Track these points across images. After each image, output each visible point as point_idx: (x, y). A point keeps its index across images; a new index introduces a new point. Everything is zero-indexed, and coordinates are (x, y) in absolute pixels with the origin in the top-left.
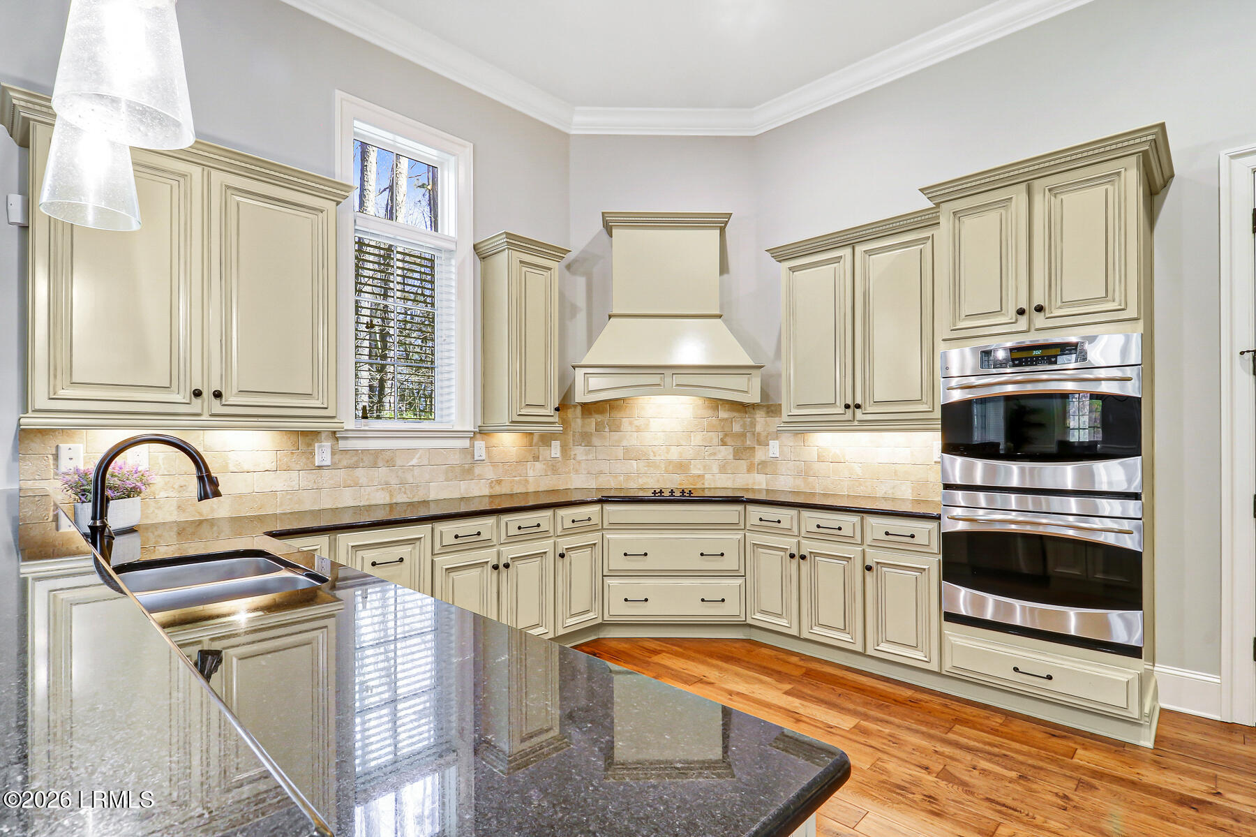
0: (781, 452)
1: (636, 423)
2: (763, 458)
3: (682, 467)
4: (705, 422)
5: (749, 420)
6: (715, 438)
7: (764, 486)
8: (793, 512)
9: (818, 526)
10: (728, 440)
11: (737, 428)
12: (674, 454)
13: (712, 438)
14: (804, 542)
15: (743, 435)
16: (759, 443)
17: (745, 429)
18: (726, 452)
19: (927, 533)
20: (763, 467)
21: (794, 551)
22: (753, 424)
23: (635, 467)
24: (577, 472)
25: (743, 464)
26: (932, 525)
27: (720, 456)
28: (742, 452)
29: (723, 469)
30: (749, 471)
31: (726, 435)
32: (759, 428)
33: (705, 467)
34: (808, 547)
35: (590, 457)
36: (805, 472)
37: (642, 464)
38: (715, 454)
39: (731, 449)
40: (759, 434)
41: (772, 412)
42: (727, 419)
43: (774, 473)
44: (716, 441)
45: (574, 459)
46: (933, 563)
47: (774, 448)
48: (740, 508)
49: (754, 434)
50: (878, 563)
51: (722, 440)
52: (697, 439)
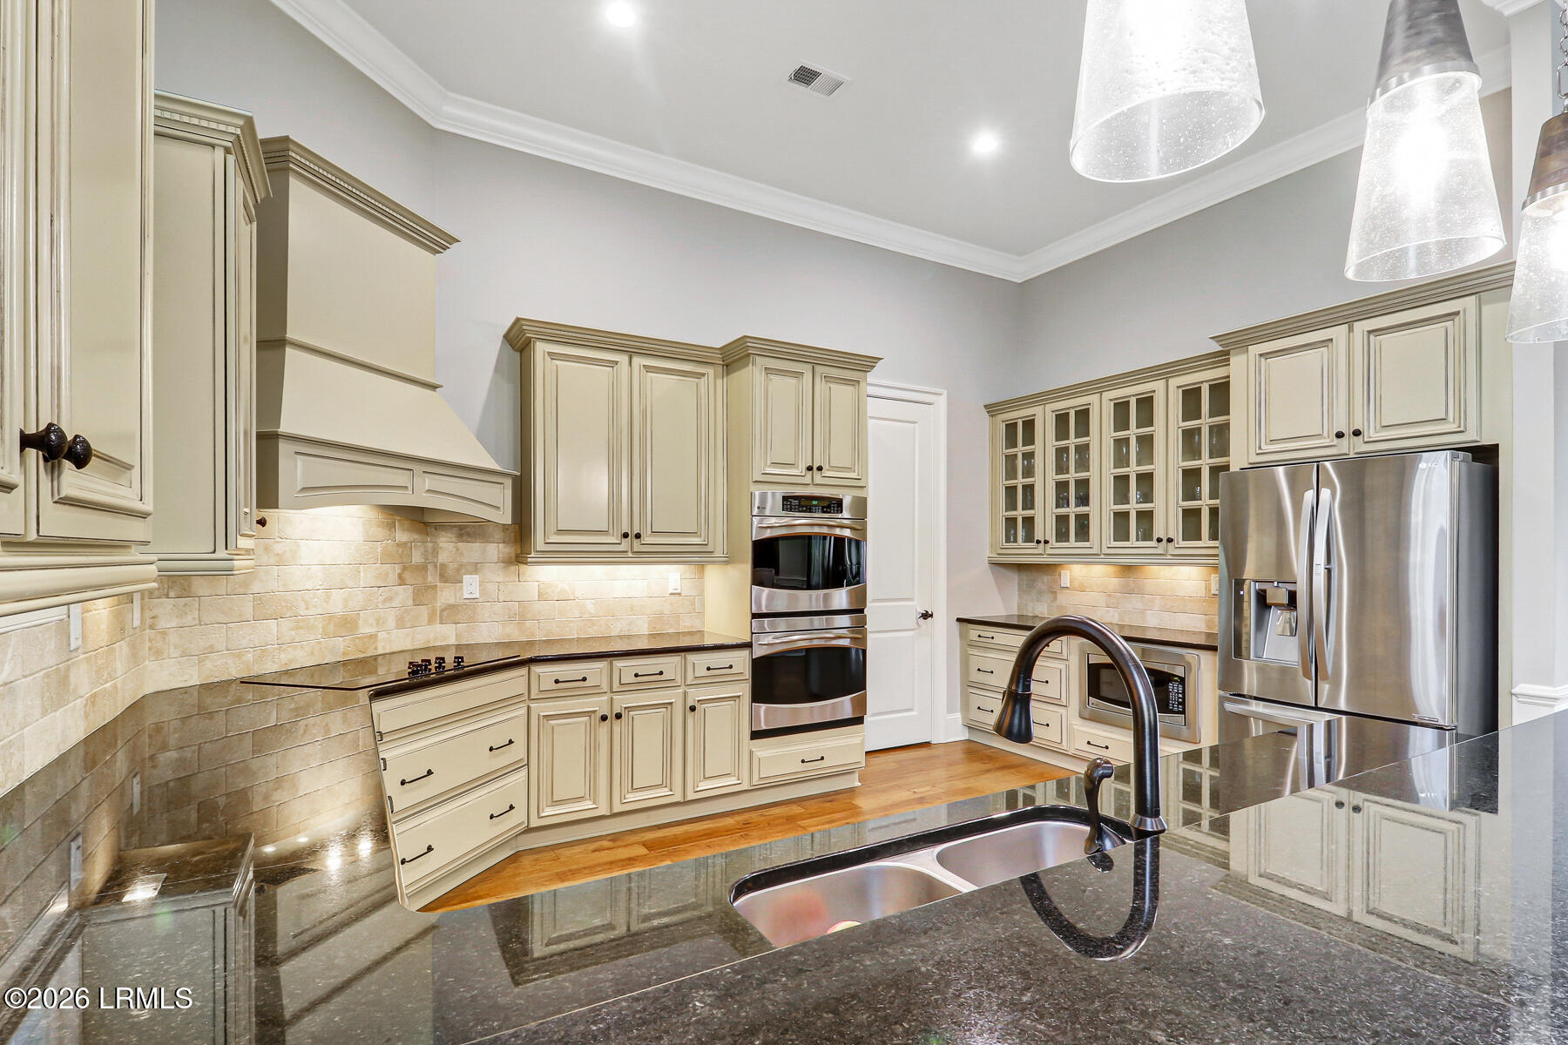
0: (483, 592)
1: (278, 548)
2: (452, 601)
3: (347, 623)
4: (379, 548)
5: (430, 545)
6: (393, 571)
7: (453, 641)
8: (601, 665)
9: (636, 675)
10: (407, 575)
11: (417, 558)
12: (337, 604)
13: (387, 574)
15: (422, 568)
16: (444, 578)
17: (426, 559)
18: (404, 594)
19: (741, 663)
20: (451, 613)
21: (606, 712)
22: (435, 552)
23: (275, 631)
24: (158, 654)
25: (424, 611)
26: (745, 653)
27: (396, 603)
28: (422, 594)
29: (400, 624)
30: (431, 621)
31: (404, 569)
32: (443, 557)
33: (378, 621)
35: (189, 619)
36: (521, 614)
37: (286, 624)
38: (390, 599)
39: (410, 589)
40: (443, 566)
41: (469, 535)
42: (405, 543)
43: (471, 620)
44: (393, 578)
45: (152, 627)
46: (744, 690)
47: (471, 586)
48: (523, 671)
49: (436, 566)
50: (699, 701)
51: (400, 576)
52: (368, 576)
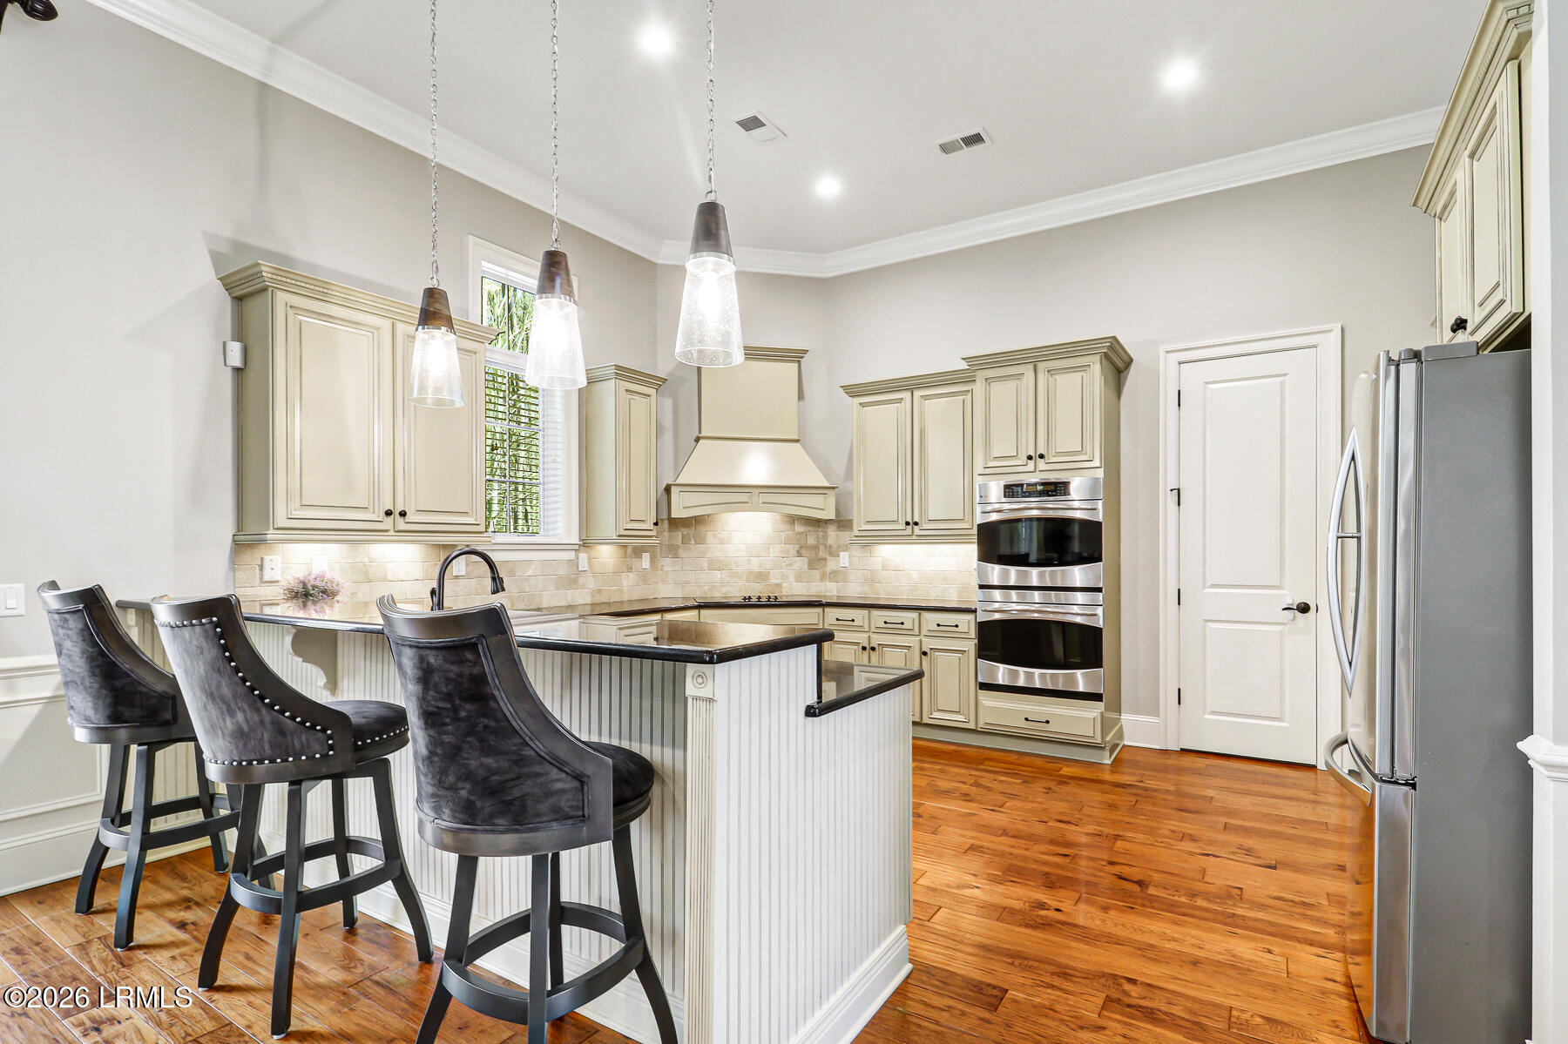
0: (850, 562)
1: (721, 536)
2: (834, 568)
3: (762, 576)
4: (783, 535)
5: (821, 533)
6: (793, 550)
7: (835, 593)
8: (864, 612)
9: (886, 623)
10: (803, 552)
11: (811, 541)
12: (755, 566)
13: (789, 550)
14: (874, 636)
15: (816, 548)
16: (831, 554)
17: (818, 542)
18: (801, 563)
19: (967, 623)
20: (835, 575)
21: (866, 645)
22: (825, 537)
23: (719, 576)
24: (664, 582)
25: (816, 574)
26: (971, 617)
27: (796, 567)
28: (816, 563)
29: (799, 579)
30: (822, 579)
31: (801, 547)
32: (831, 541)
33: (782, 577)
34: (877, 640)
35: (677, 568)
36: (872, 579)
37: (725, 573)
38: (791, 565)
39: (806, 560)
40: (830, 546)
41: (843, 526)
42: (802, 533)
43: (845, 580)
44: (793, 553)
45: (661, 570)
46: (971, 646)
47: (844, 559)
48: (819, 610)
49: (826, 546)
50: (931, 649)
51: (798, 551)
52: (776, 551)
